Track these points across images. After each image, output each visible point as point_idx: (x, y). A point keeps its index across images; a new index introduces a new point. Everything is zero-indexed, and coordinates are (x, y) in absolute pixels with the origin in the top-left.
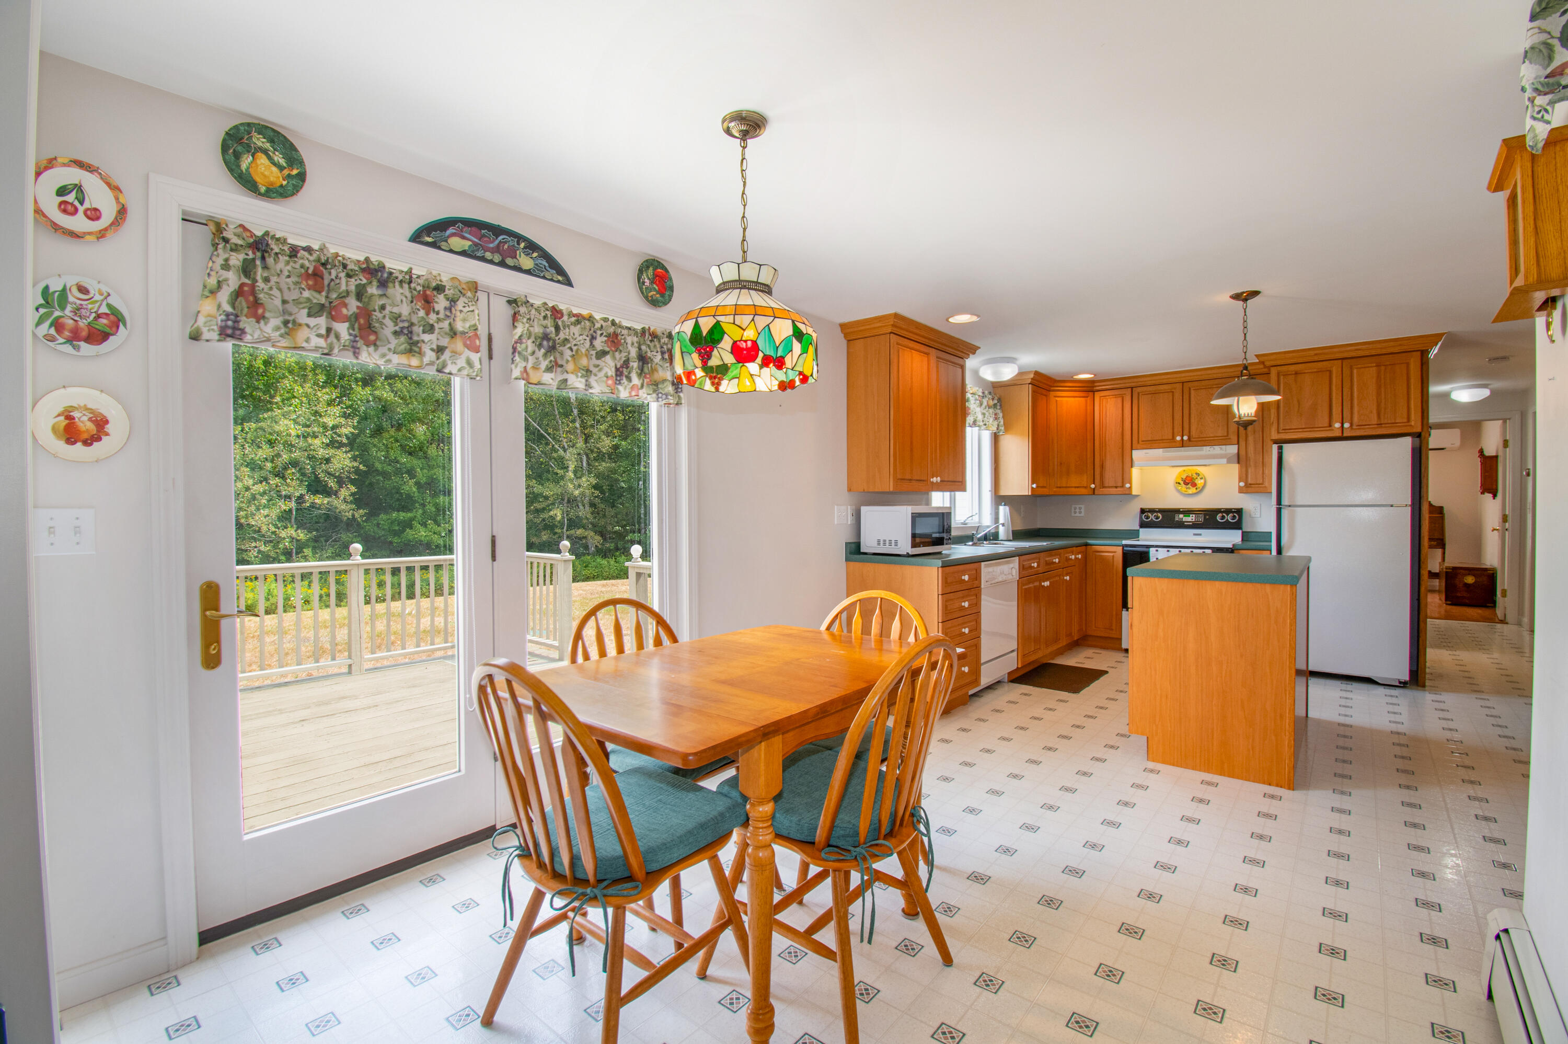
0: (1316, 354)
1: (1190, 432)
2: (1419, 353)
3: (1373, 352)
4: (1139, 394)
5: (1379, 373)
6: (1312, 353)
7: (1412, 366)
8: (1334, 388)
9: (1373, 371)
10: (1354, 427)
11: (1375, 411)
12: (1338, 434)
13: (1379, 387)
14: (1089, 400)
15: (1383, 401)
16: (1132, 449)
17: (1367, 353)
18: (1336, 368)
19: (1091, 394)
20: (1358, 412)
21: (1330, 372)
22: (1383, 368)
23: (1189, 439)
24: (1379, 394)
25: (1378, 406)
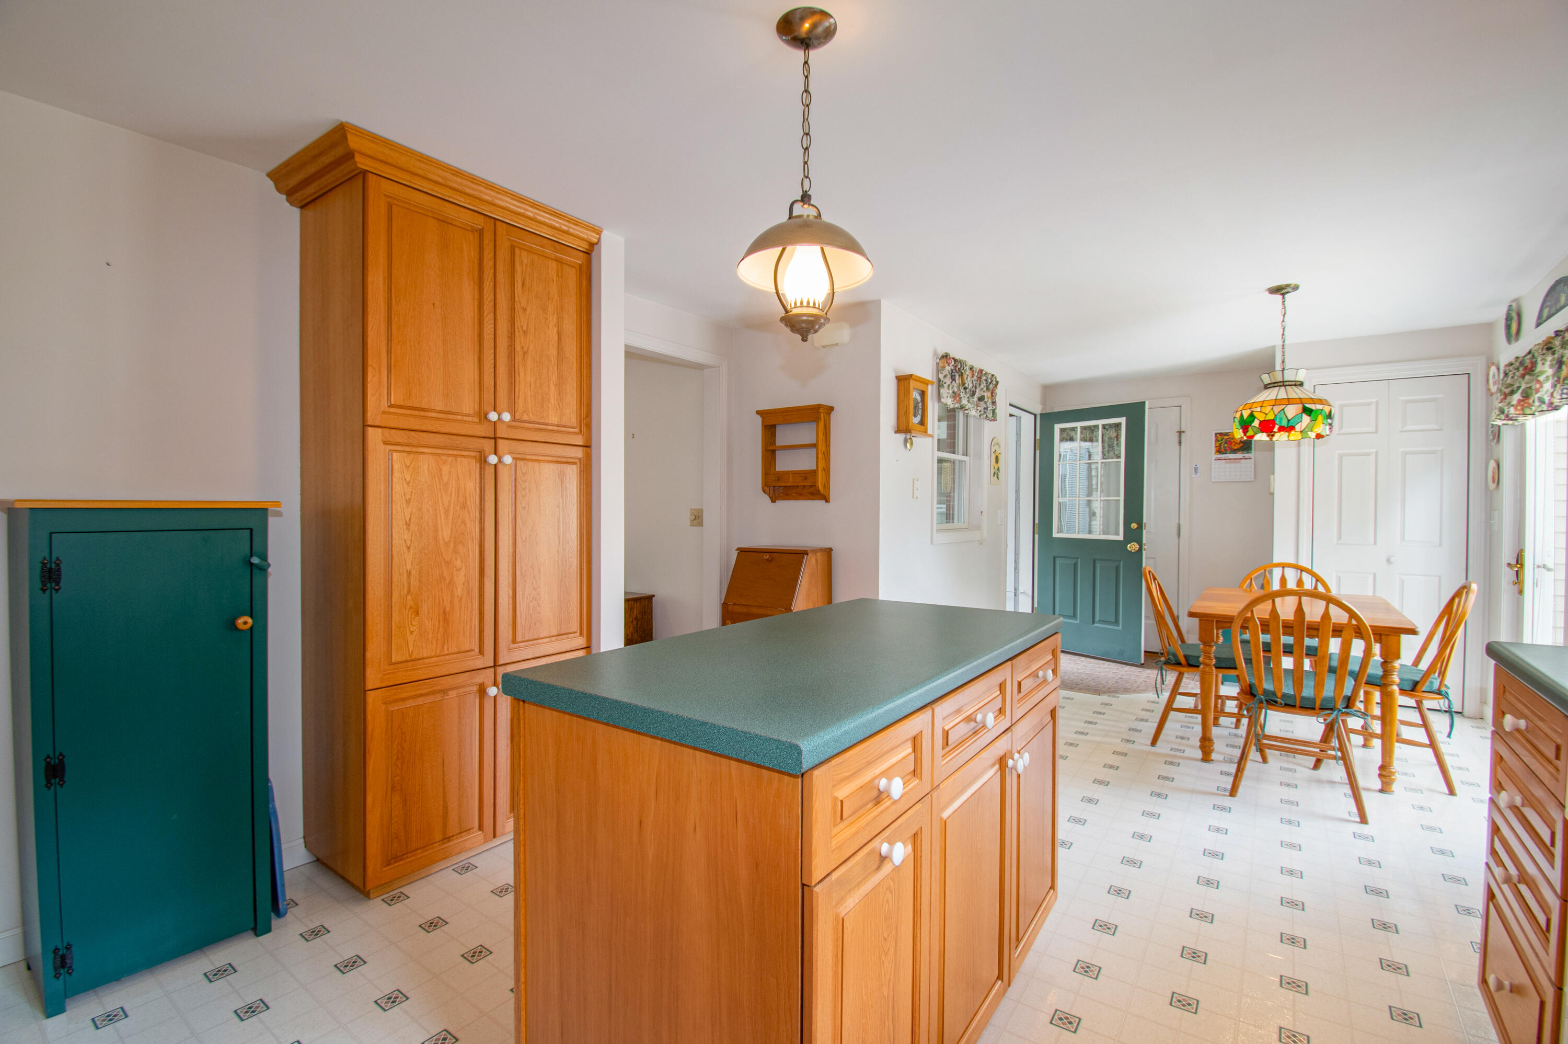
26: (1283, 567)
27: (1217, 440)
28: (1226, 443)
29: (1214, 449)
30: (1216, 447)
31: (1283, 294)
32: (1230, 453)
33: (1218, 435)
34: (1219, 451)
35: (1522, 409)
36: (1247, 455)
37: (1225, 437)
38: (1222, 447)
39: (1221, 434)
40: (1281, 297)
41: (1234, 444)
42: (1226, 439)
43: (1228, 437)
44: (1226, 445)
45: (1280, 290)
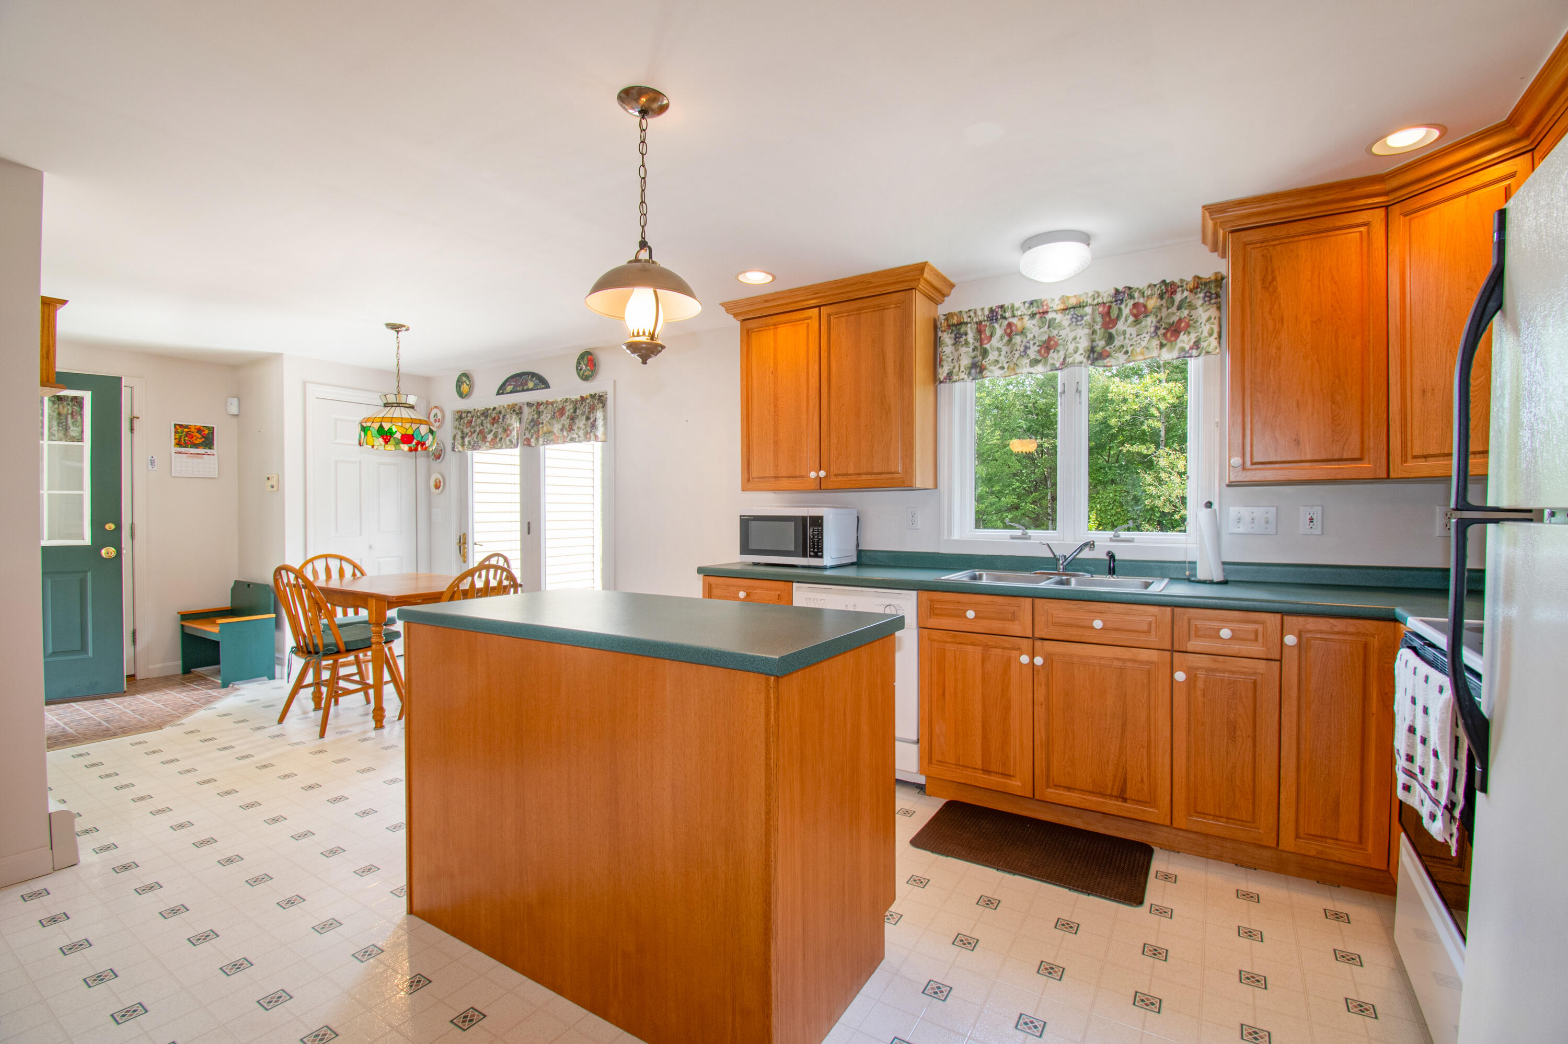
26: (326, 558)
27: (176, 432)
28: (186, 436)
29: (173, 442)
30: (176, 439)
31: (398, 332)
32: (191, 447)
33: (177, 427)
34: (179, 444)
35: (493, 445)
36: (209, 451)
37: (186, 430)
38: (183, 440)
39: (181, 426)
40: (396, 333)
41: (195, 438)
42: (187, 432)
43: (189, 430)
44: (187, 438)
45: (396, 328)
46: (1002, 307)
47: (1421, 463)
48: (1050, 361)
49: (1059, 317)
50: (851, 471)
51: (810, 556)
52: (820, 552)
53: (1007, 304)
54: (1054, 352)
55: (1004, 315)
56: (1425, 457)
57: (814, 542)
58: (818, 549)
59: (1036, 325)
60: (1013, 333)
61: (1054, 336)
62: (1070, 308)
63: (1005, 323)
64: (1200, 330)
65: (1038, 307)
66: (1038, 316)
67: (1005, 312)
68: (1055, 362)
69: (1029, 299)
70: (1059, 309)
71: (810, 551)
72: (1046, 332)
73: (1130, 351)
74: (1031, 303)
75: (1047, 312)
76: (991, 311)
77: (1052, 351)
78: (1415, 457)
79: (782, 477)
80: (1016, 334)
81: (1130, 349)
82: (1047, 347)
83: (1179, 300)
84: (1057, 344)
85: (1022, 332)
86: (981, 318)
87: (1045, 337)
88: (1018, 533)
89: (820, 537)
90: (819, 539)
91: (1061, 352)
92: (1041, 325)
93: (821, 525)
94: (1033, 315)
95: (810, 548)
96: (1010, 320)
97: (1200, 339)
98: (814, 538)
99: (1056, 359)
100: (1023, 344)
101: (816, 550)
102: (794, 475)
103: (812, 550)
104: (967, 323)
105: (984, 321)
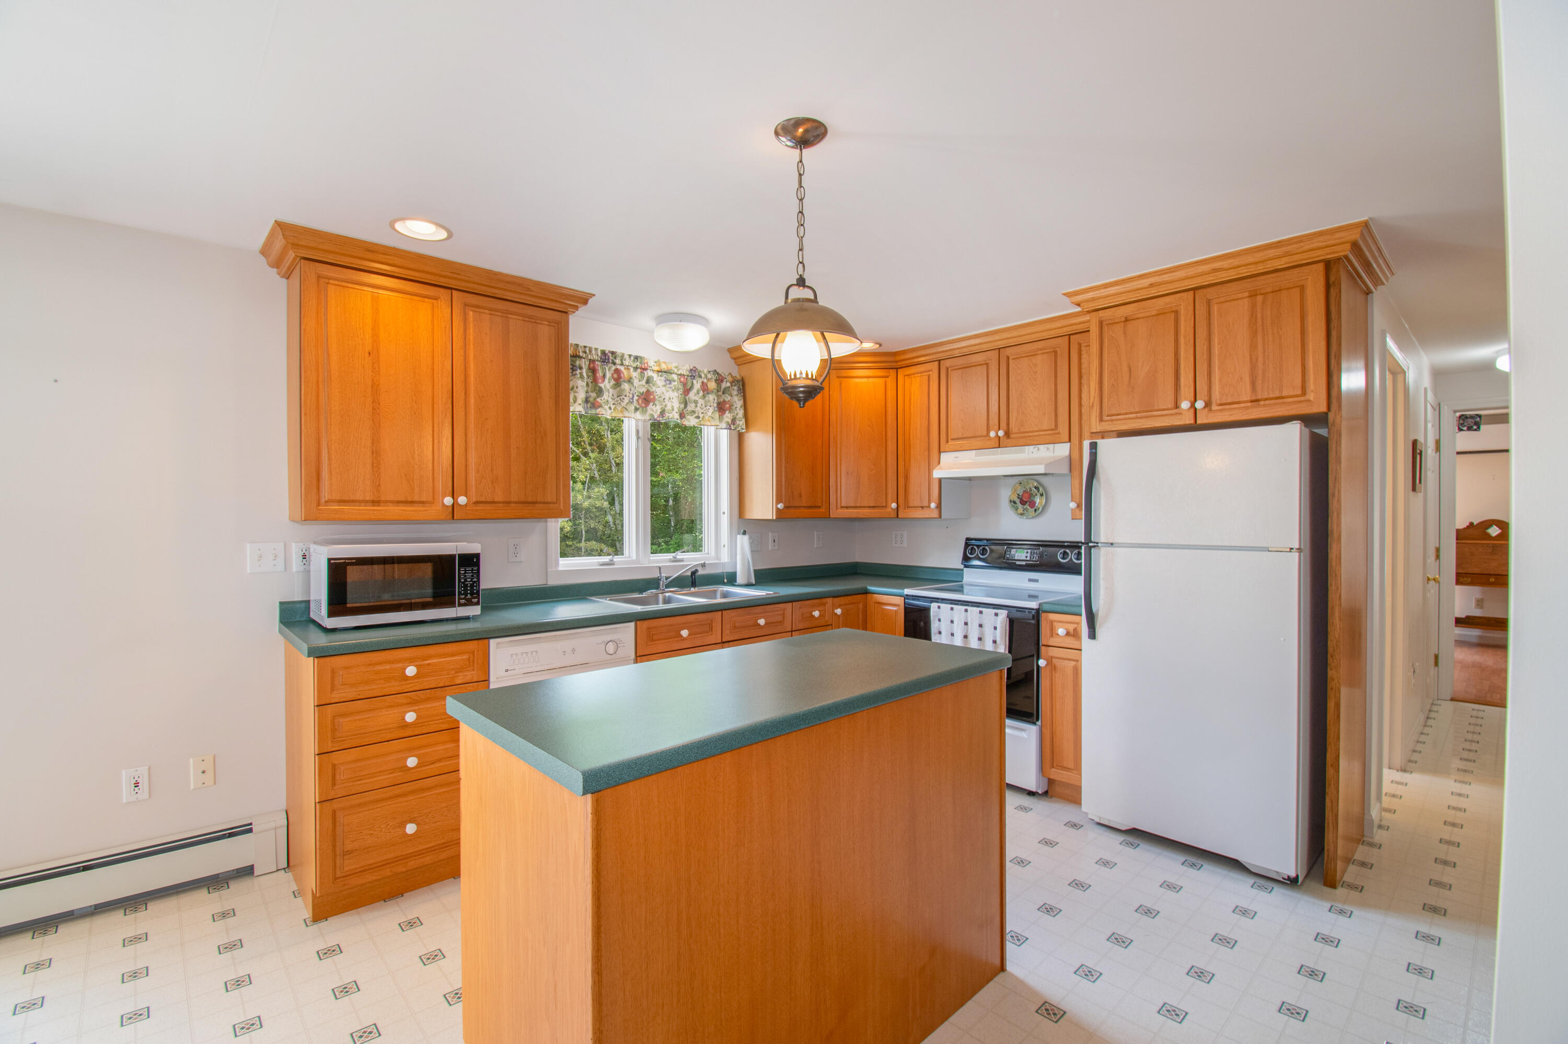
0: (1151, 285)
1: (1008, 424)
2: (1321, 267)
3: (1244, 272)
4: (947, 369)
5: (1253, 307)
6: (1146, 282)
7: (1309, 292)
8: (1182, 341)
9: (1244, 305)
10: (1214, 407)
11: (1247, 379)
12: (1188, 420)
13: (1254, 334)
14: (891, 382)
15: (1260, 359)
16: (940, 452)
17: (1232, 274)
18: (1183, 304)
19: (893, 372)
20: (1220, 380)
21: (1176, 313)
22: (1259, 298)
23: (1007, 434)
24: (1253, 346)
25: (1253, 367)
46: (613, 353)
47: (845, 510)
48: (649, 412)
49: (655, 376)
50: (499, 498)
51: (460, 605)
52: (475, 598)
53: (619, 351)
54: (653, 405)
55: (615, 361)
56: (847, 507)
57: (466, 586)
58: (472, 594)
59: (637, 377)
60: (622, 380)
61: (653, 392)
62: (663, 372)
63: (614, 368)
64: (736, 412)
65: (641, 363)
66: (639, 370)
67: (615, 358)
68: (654, 414)
69: (634, 354)
70: (656, 370)
71: (459, 599)
72: (644, 386)
73: (701, 417)
74: (636, 358)
75: (646, 369)
76: (603, 352)
77: (651, 404)
78: (842, 507)
79: (386, 502)
80: (624, 381)
81: (701, 416)
82: (645, 399)
83: (724, 387)
84: (654, 400)
85: (630, 381)
86: (595, 357)
87: (644, 390)
88: (606, 559)
89: (475, 580)
90: (475, 582)
91: (657, 406)
92: (640, 378)
93: (478, 564)
94: (636, 368)
95: (460, 593)
96: (619, 367)
97: (736, 418)
98: (466, 580)
99: (655, 411)
100: (631, 392)
101: (469, 596)
102: (409, 499)
103: (463, 596)
104: (581, 357)
105: (598, 360)
